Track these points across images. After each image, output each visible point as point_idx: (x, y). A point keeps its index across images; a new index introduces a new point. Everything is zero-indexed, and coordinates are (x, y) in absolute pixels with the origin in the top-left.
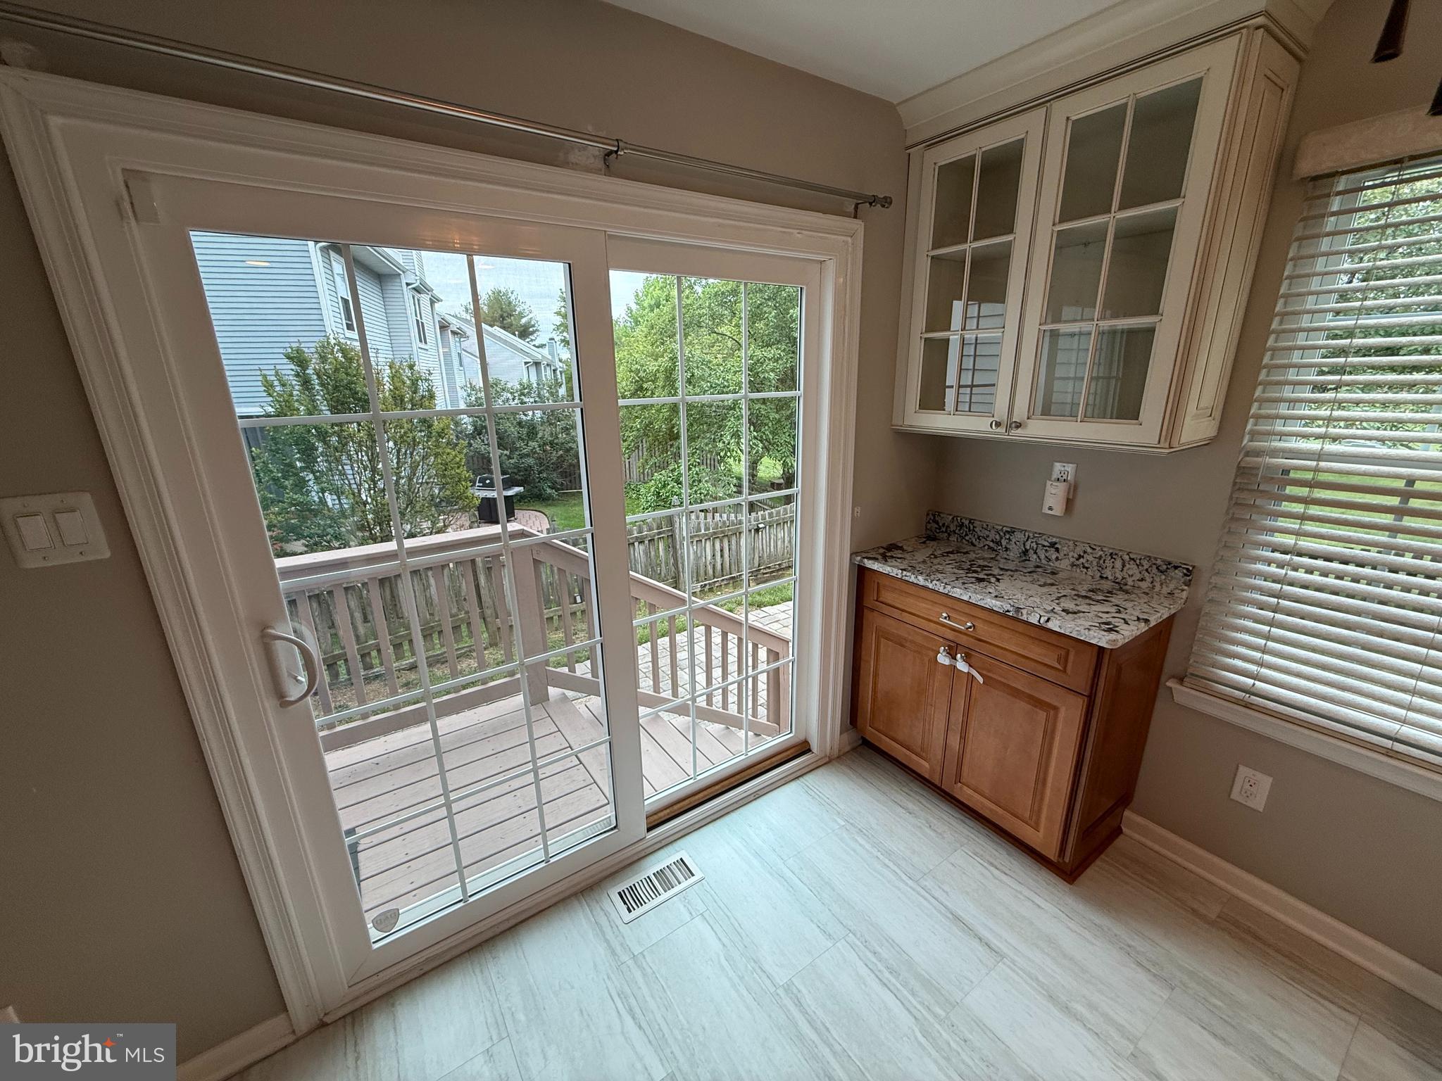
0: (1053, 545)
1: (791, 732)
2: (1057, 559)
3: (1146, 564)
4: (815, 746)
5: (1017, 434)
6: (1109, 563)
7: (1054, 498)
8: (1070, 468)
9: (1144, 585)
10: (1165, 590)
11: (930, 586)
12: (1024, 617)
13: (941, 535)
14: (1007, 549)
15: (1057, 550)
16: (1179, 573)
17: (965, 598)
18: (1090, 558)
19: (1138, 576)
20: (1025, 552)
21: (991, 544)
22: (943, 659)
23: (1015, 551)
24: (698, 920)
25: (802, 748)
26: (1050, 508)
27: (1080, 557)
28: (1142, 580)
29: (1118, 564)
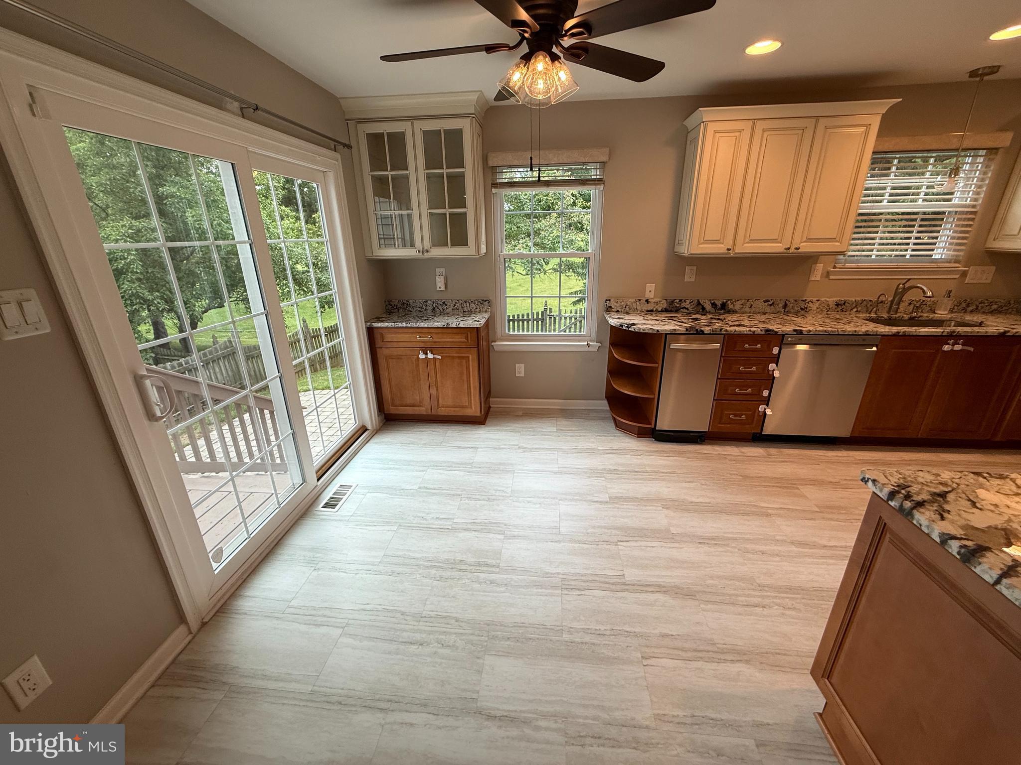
0: (444, 303)
1: (356, 423)
2: (447, 308)
3: (476, 302)
4: (369, 427)
5: (427, 255)
6: (465, 305)
7: (440, 283)
8: (443, 270)
9: (478, 310)
10: (484, 310)
11: (410, 326)
12: (451, 326)
13: (394, 311)
14: (426, 310)
15: (446, 305)
16: (486, 303)
17: (426, 326)
18: (458, 305)
19: (475, 308)
20: (434, 309)
21: (419, 309)
22: (422, 356)
23: (430, 309)
24: (368, 494)
25: (363, 429)
26: (440, 288)
27: (455, 305)
28: (477, 308)
29: (468, 305)
